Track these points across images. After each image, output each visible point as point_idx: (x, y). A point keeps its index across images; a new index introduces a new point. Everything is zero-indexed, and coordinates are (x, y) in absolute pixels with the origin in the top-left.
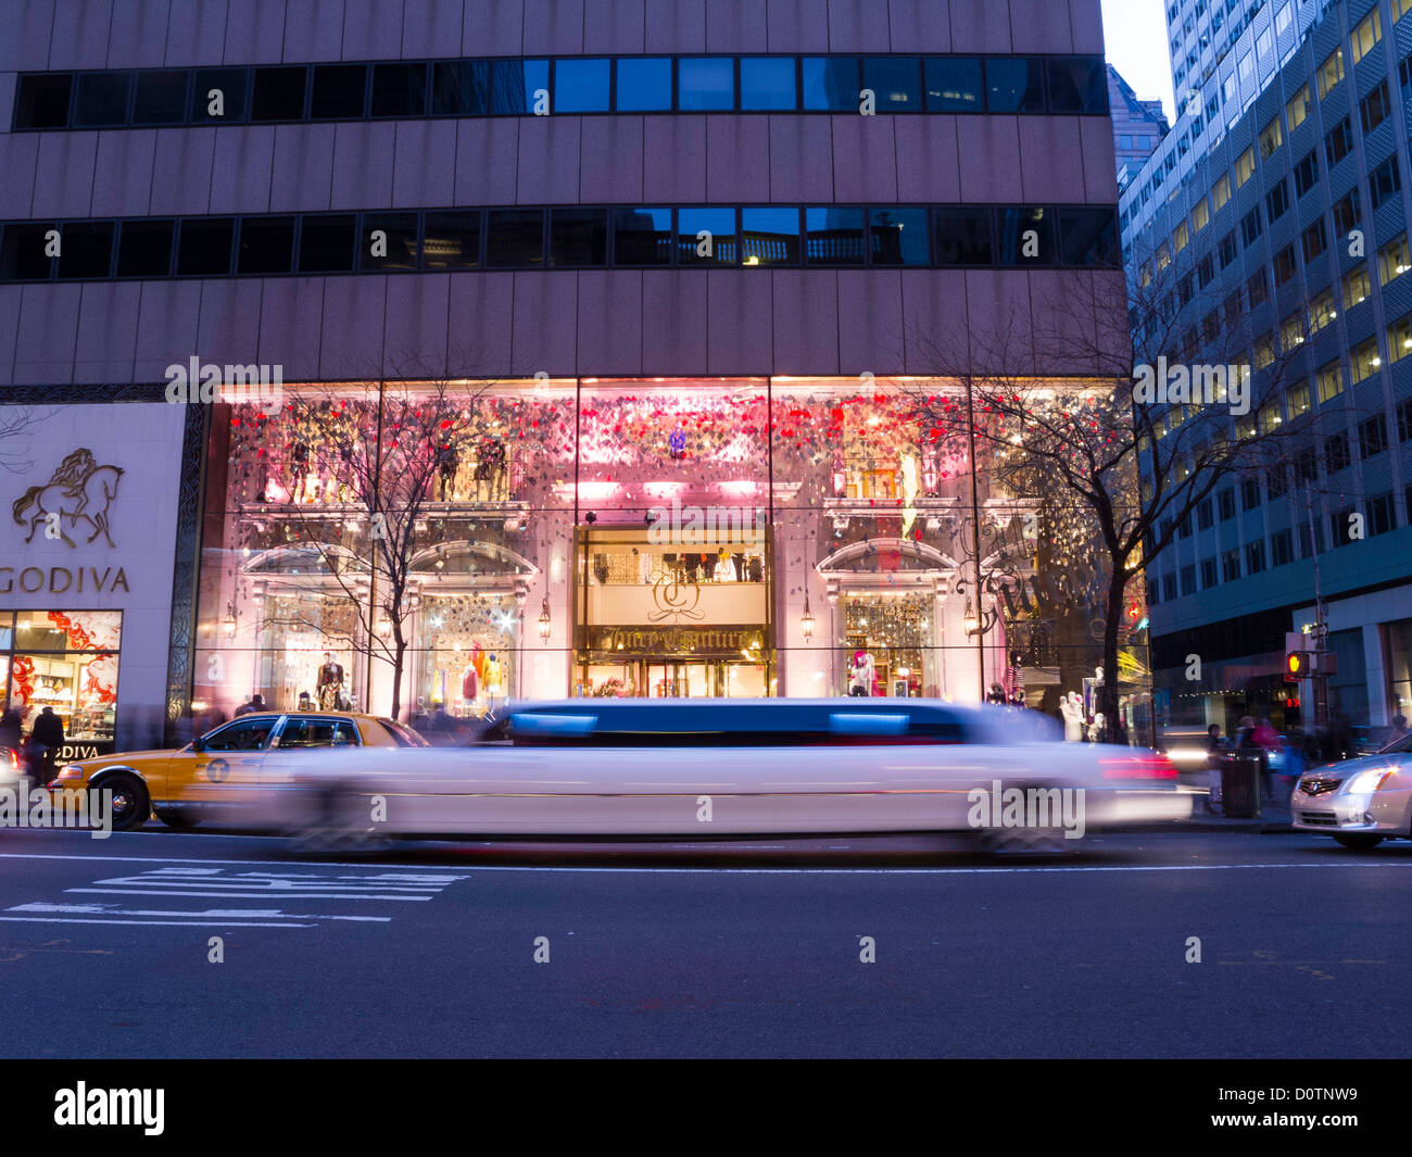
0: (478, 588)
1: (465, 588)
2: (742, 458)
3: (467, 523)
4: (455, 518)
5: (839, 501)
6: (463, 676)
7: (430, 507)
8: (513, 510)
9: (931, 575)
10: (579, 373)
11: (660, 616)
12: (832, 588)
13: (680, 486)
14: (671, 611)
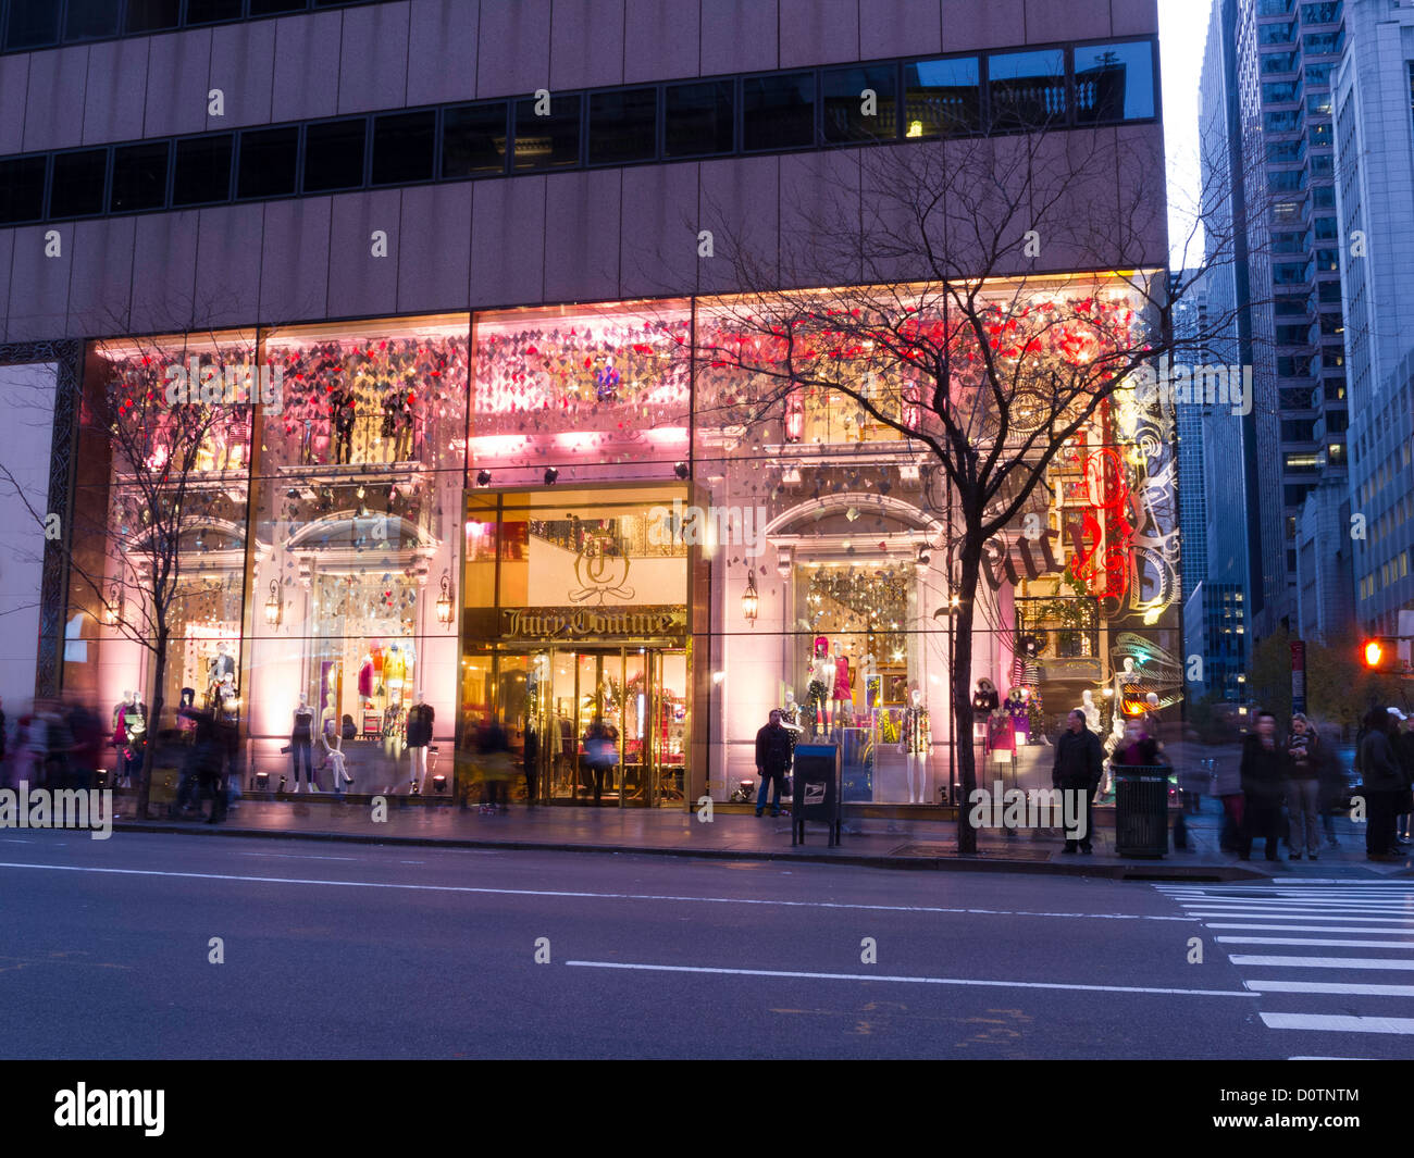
0: (365, 565)
1: (351, 566)
2: (663, 401)
3: (355, 490)
4: (340, 483)
5: (782, 448)
6: (358, 669)
7: (314, 472)
8: (403, 472)
9: (907, 539)
10: (472, 305)
11: (582, 595)
12: (786, 558)
13: (596, 436)
14: (596, 590)
